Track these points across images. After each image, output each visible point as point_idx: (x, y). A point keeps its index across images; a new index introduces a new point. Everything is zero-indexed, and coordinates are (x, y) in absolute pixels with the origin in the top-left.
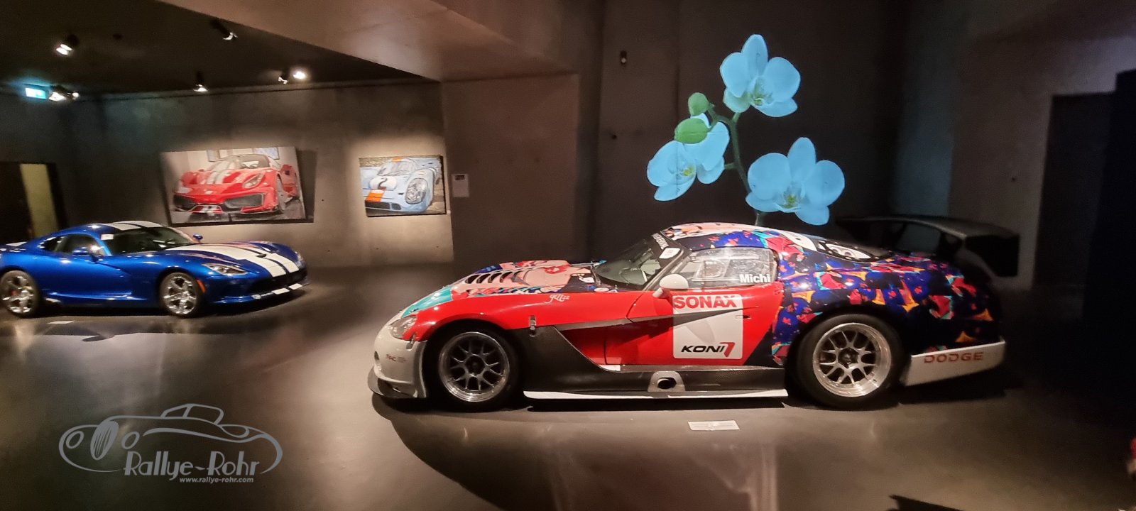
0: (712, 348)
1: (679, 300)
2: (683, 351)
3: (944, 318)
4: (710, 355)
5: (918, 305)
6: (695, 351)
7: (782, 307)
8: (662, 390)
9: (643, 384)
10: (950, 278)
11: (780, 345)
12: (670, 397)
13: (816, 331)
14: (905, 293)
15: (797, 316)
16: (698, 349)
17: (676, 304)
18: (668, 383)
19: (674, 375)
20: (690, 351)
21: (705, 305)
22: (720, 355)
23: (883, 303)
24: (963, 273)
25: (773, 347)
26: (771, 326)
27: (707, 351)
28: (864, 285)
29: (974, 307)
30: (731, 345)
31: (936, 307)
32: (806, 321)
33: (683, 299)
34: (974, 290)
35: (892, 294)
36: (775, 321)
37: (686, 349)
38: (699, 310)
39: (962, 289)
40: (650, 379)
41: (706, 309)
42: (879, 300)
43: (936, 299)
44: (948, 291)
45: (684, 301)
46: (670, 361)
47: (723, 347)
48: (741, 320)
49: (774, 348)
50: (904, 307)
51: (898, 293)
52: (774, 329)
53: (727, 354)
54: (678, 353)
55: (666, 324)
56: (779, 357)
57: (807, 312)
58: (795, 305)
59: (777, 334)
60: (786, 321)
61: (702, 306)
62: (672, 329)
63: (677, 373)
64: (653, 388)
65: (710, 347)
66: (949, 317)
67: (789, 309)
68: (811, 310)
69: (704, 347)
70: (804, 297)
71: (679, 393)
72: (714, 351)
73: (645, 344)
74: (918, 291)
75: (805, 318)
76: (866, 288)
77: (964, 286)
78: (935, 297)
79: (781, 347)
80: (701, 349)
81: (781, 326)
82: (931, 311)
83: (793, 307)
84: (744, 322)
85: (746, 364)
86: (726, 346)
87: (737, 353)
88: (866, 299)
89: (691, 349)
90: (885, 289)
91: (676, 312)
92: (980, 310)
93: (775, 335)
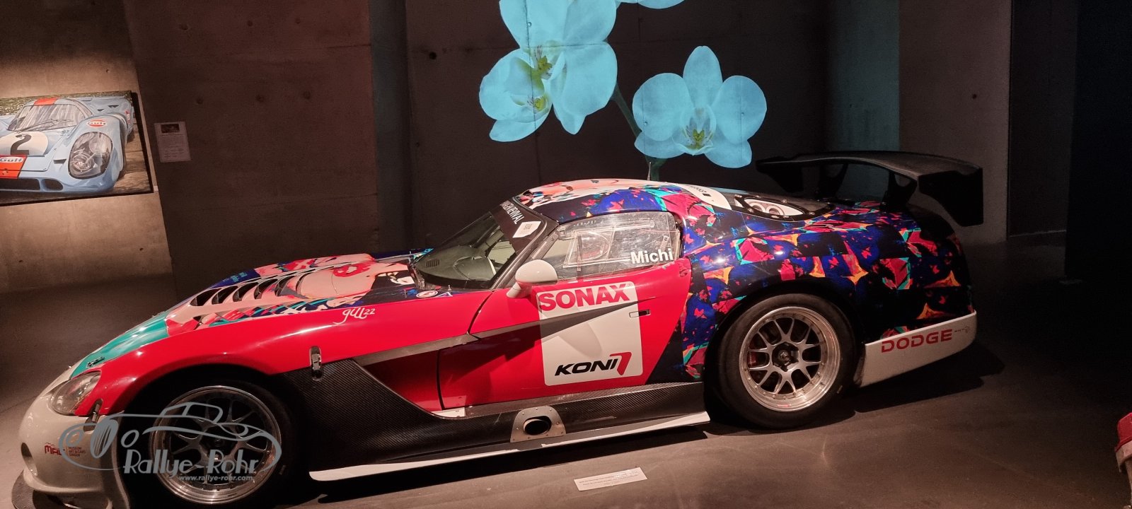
0: (599, 363)
1: (546, 298)
2: (557, 374)
3: (900, 288)
4: (598, 375)
5: (867, 273)
6: (575, 371)
7: (691, 294)
8: (532, 437)
9: (501, 431)
10: (904, 233)
11: (693, 349)
12: (544, 446)
13: (740, 323)
14: (850, 258)
15: (713, 305)
16: (580, 368)
17: (542, 304)
18: (540, 425)
19: (547, 411)
20: (567, 373)
21: (585, 302)
22: (612, 374)
23: (823, 276)
24: (919, 225)
25: (684, 352)
26: (679, 322)
27: (593, 370)
28: (796, 252)
29: (936, 271)
30: (626, 357)
31: (890, 276)
32: (725, 310)
33: (552, 296)
34: (935, 247)
35: (834, 262)
36: (683, 315)
37: (561, 370)
38: (576, 309)
39: (920, 247)
40: (513, 421)
41: (586, 307)
42: (818, 273)
43: (888, 263)
44: (902, 250)
45: (554, 299)
46: (542, 392)
47: (616, 360)
48: (636, 319)
49: (687, 354)
50: (852, 278)
51: (841, 260)
52: (683, 327)
53: (621, 370)
54: (551, 379)
55: (532, 336)
56: (693, 366)
57: (726, 297)
58: (709, 288)
59: (688, 335)
60: (700, 314)
61: (580, 304)
62: (540, 343)
63: (551, 408)
64: (517, 436)
65: (596, 363)
66: (906, 286)
67: (702, 295)
68: (729, 293)
69: (588, 364)
70: (720, 277)
71: (558, 437)
72: (603, 368)
73: (502, 370)
74: (866, 254)
75: (724, 307)
76: (800, 256)
77: (923, 243)
78: (888, 260)
79: (694, 352)
80: (584, 367)
81: (692, 321)
82: (885, 280)
83: (706, 292)
84: (640, 319)
85: (648, 382)
86: (620, 358)
87: (635, 368)
88: (801, 271)
89: (570, 370)
90: (824, 255)
91: (544, 316)
92: (944, 274)
93: (686, 335)
